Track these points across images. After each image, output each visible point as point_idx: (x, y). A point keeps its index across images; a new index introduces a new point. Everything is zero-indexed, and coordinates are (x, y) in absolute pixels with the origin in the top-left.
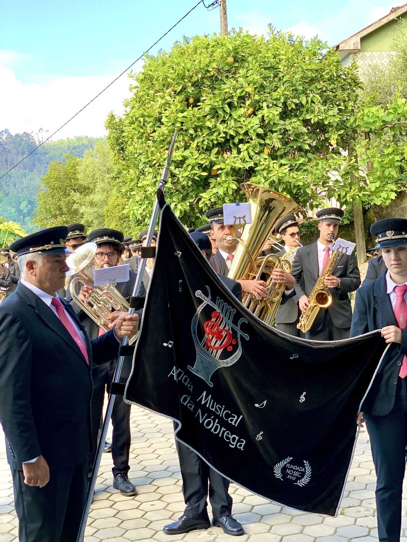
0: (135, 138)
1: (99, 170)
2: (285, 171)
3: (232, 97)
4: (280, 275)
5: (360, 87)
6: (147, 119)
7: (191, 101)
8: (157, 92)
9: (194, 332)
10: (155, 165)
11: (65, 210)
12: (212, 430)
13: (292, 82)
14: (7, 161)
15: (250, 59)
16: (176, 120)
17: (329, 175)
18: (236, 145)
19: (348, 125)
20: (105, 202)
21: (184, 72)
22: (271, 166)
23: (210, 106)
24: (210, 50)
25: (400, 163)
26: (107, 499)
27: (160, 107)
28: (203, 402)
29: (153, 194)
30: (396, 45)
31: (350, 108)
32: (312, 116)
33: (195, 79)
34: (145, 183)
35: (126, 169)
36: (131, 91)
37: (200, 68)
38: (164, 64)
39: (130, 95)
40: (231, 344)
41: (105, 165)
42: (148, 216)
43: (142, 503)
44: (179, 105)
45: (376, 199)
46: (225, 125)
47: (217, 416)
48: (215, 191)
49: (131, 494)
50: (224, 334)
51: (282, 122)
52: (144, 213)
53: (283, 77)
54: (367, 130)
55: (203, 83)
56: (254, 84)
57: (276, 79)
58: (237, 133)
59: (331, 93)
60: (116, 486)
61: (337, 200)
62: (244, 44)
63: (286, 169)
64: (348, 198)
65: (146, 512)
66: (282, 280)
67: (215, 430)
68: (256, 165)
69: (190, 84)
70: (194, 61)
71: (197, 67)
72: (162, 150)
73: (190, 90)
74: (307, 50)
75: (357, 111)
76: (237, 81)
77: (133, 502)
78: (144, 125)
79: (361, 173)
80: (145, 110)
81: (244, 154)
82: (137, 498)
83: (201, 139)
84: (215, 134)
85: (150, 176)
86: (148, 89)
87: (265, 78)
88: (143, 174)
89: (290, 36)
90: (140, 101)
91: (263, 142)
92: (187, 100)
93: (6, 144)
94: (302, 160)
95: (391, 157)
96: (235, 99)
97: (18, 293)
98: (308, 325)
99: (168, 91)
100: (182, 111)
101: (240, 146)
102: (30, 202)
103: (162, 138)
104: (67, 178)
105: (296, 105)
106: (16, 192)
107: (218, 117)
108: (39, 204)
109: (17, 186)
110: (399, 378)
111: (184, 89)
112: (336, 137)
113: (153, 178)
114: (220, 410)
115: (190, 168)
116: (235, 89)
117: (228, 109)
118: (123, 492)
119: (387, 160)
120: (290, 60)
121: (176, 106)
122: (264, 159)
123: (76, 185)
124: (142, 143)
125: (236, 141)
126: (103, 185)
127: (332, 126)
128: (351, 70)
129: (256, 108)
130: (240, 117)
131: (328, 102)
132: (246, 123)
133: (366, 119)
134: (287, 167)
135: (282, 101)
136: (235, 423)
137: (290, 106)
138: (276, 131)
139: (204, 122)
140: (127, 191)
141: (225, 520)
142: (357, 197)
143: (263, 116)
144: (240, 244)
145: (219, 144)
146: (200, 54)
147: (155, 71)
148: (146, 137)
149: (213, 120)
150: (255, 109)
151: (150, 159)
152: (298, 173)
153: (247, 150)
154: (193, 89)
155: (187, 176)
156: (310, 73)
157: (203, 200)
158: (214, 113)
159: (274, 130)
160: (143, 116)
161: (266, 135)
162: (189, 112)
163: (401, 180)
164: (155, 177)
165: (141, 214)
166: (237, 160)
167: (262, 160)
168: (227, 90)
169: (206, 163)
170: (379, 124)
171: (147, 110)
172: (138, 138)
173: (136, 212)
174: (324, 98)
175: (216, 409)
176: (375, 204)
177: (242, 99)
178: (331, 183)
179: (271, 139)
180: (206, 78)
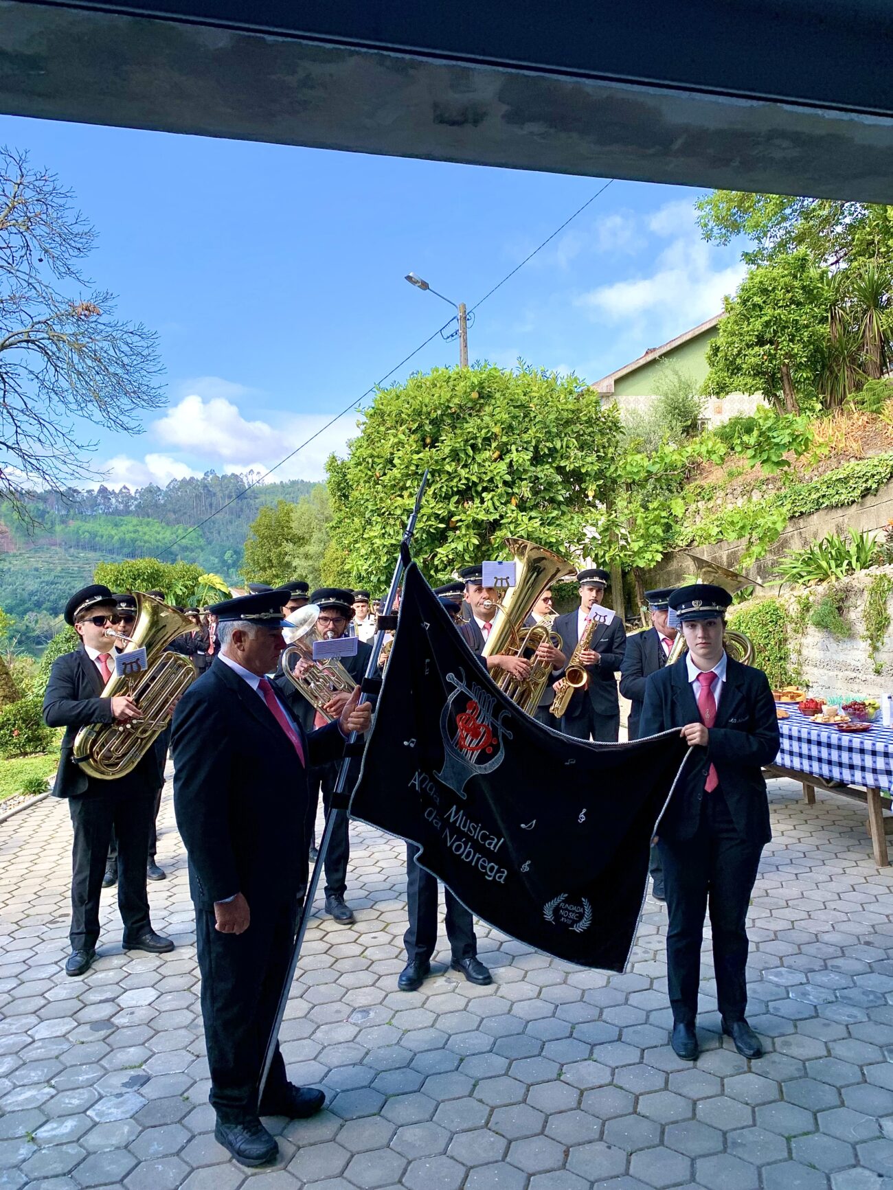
0: (362, 481)
1: (316, 518)
2: (535, 525)
3: (476, 438)
4: (547, 652)
5: (621, 432)
6: (376, 460)
7: (428, 441)
8: (388, 429)
9: (444, 727)
10: (384, 513)
11: (275, 562)
12: (463, 857)
13: (545, 423)
14: (211, 505)
15: (498, 395)
16: (410, 463)
17: (585, 531)
18: (479, 494)
19: (608, 474)
20: (322, 555)
21: (421, 407)
22: (520, 518)
23: (450, 448)
24: (451, 383)
25: (666, 520)
26: (317, 927)
27: (392, 447)
28: (451, 820)
29: (381, 548)
30: (658, 388)
31: (610, 455)
32: (567, 463)
33: (433, 415)
34: (372, 534)
35: (350, 518)
36: (358, 427)
37: (440, 403)
38: (398, 397)
39: (357, 433)
40: (491, 745)
41: (323, 513)
42: (374, 572)
43: (362, 934)
44: (415, 445)
45: (638, 560)
46: (468, 470)
47: (470, 839)
48: (453, 545)
49: (347, 921)
50: (482, 730)
51: (533, 468)
52: (370, 570)
53: (535, 417)
54: (629, 481)
55: (443, 421)
56: (502, 423)
57: (527, 420)
58: (481, 480)
59: (589, 438)
60: (328, 910)
61: (593, 561)
62: (491, 377)
63: (536, 523)
64: (607, 559)
65: (367, 948)
66: (550, 657)
67: (467, 856)
68: (502, 517)
69: (428, 422)
70: (433, 395)
71: (437, 402)
72: (392, 497)
73: (428, 428)
74: (562, 388)
75: (619, 458)
76: (482, 420)
77: (350, 932)
78: (372, 466)
79: (623, 531)
80: (374, 450)
81: (488, 504)
82: (355, 927)
83: (439, 486)
84: (455, 480)
85: (378, 526)
86: (378, 425)
87: (515, 417)
88: (370, 524)
89: (544, 372)
90: (370, 440)
91: (510, 491)
92: (423, 440)
93: (211, 486)
94: (555, 513)
95: (656, 513)
96: (480, 440)
97: (214, 673)
98: (562, 709)
99: (401, 429)
100: (418, 453)
101: (484, 495)
102: (236, 552)
103: (393, 482)
104: (279, 526)
105: (549, 449)
106: (220, 540)
107: (459, 460)
108: (247, 554)
109: (222, 533)
110: (705, 792)
111: (420, 426)
112: (594, 487)
113: (382, 529)
114: (475, 829)
115: (425, 518)
116: (480, 429)
117: (470, 452)
118: (338, 918)
119: (651, 516)
120: (544, 398)
121: (411, 446)
122: (511, 510)
123: (289, 534)
124: (370, 488)
125: (480, 489)
126: (320, 535)
127: (590, 475)
128: (612, 412)
129: (503, 451)
130: (484, 461)
131: (585, 447)
132: (492, 468)
133: (628, 468)
134: (538, 520)
135: (533, 444)
136: (495, 847)
137: (542, 450)
138: (526, 479)
139: (443, 465)
140: (350, 543)
141: (468, 963)
142: (618, 558)
143: (511, 461)
144: (500, 611)
145: (459, 492)
146: (440, 387)
147: (387, 405)
148: (374, 481)
149: (454, 464)
150: (501, 452)
151: (378, 507)
152: (551, 528)
153: (492, 499)
154: (431, 427)
155: (421, 528)
156: (566, 413)
157: (439, 556)
158: (455, 455)
159: (523, 477)
160: (372, 456)
161: (514, 482)
162: (426, 454)
163: (667, 539)
164: (384, 528)
165: (366, 570)
166: (480, 511)
167: (509, 512)
168: (471, 430)
169: (443, 513)
170: (643, 475)
171: (377, 450)
172: (365, 482)
173: (360, 568)
174: (580, 443)
175: (469, 829)
176: (637, 566)
177: (487, 440)
178: (587, 541)
179: (519, 487)
180: (447, 416)
